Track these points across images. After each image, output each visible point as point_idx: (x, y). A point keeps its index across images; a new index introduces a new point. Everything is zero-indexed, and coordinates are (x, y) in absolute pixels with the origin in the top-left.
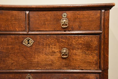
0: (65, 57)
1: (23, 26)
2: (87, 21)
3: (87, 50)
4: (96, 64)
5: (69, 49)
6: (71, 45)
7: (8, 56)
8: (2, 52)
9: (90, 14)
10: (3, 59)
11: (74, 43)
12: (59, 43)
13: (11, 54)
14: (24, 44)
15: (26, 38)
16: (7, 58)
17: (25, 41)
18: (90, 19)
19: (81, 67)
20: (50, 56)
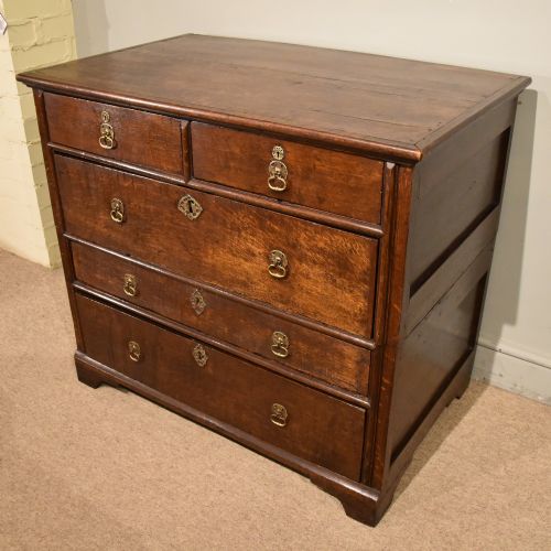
0: (277, 275)
2: (342, 186)
6: (294, 246)
7: (149, 231)
9: (352, 166)
10: (141, 234)
11: (303, 243)
12: (264, 231)
14: (181, 209)
16: (148, 236)
17: (183, 203)
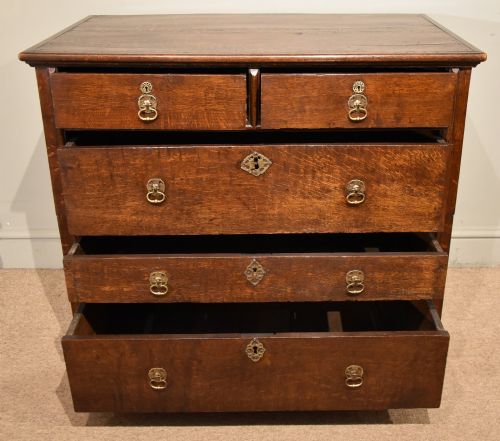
0: (356, 202)
1: (237, 118)
2: (419, 103)
3: (417, 184)
4: (437, 218)
5: (368, 182)
6: (373, 171)
7: (199, 202)
8: (184, 190)
9: (429, 85)
10: (186, 208)
11: (382, 166)
12: (342, 165)
13: (207, 194)
14: (245, 169)
15: (251, 153)
16: (197, 207)
17: (247, 161)
18: (428, 98)
19: (397, 226)
20: (315, 200)
